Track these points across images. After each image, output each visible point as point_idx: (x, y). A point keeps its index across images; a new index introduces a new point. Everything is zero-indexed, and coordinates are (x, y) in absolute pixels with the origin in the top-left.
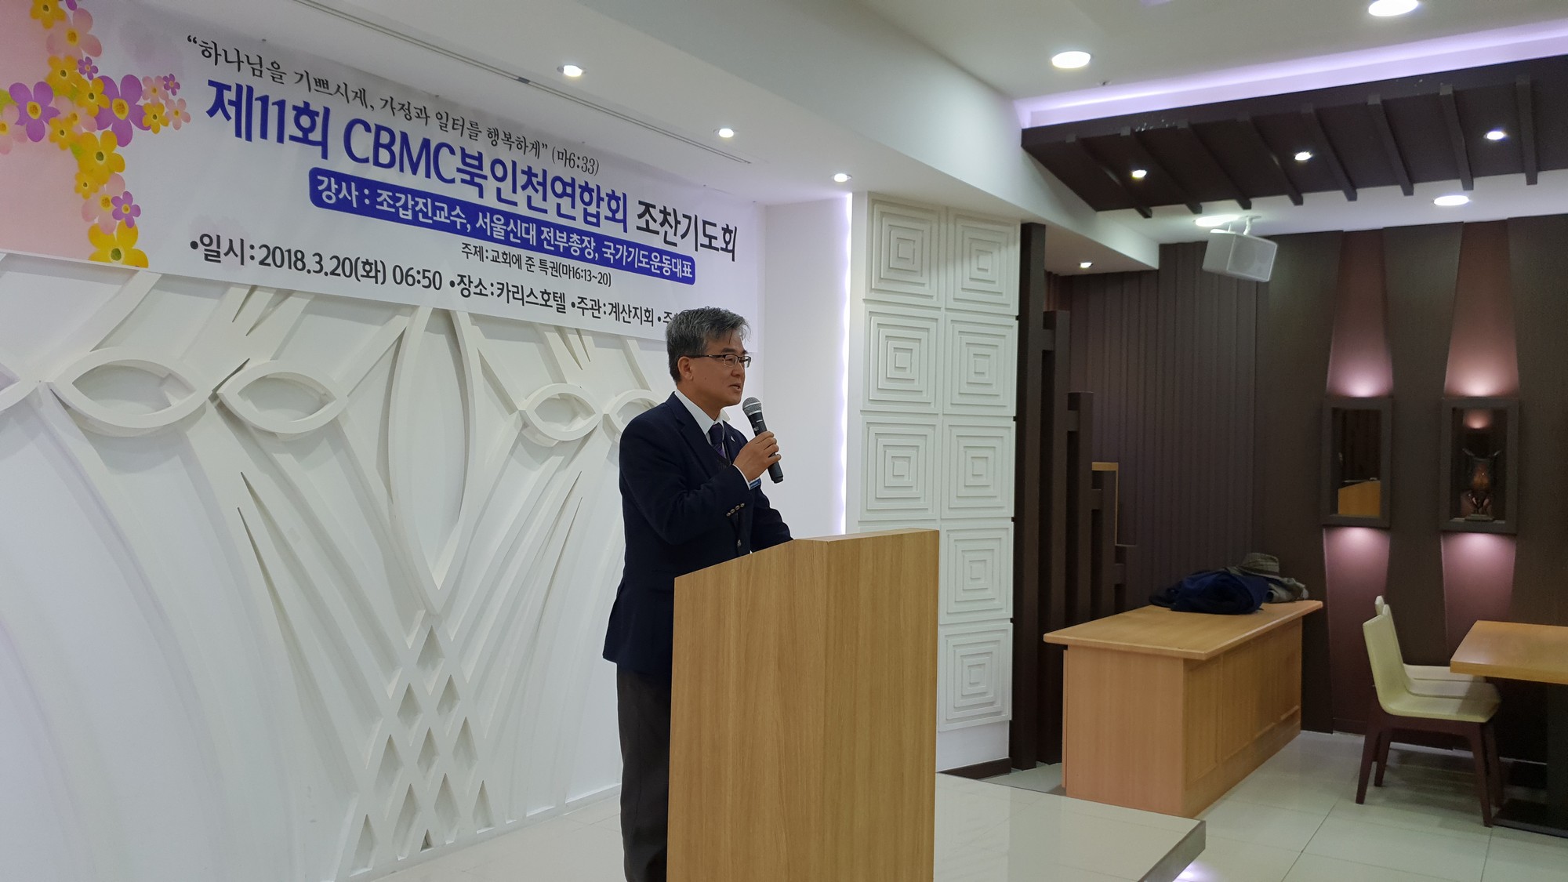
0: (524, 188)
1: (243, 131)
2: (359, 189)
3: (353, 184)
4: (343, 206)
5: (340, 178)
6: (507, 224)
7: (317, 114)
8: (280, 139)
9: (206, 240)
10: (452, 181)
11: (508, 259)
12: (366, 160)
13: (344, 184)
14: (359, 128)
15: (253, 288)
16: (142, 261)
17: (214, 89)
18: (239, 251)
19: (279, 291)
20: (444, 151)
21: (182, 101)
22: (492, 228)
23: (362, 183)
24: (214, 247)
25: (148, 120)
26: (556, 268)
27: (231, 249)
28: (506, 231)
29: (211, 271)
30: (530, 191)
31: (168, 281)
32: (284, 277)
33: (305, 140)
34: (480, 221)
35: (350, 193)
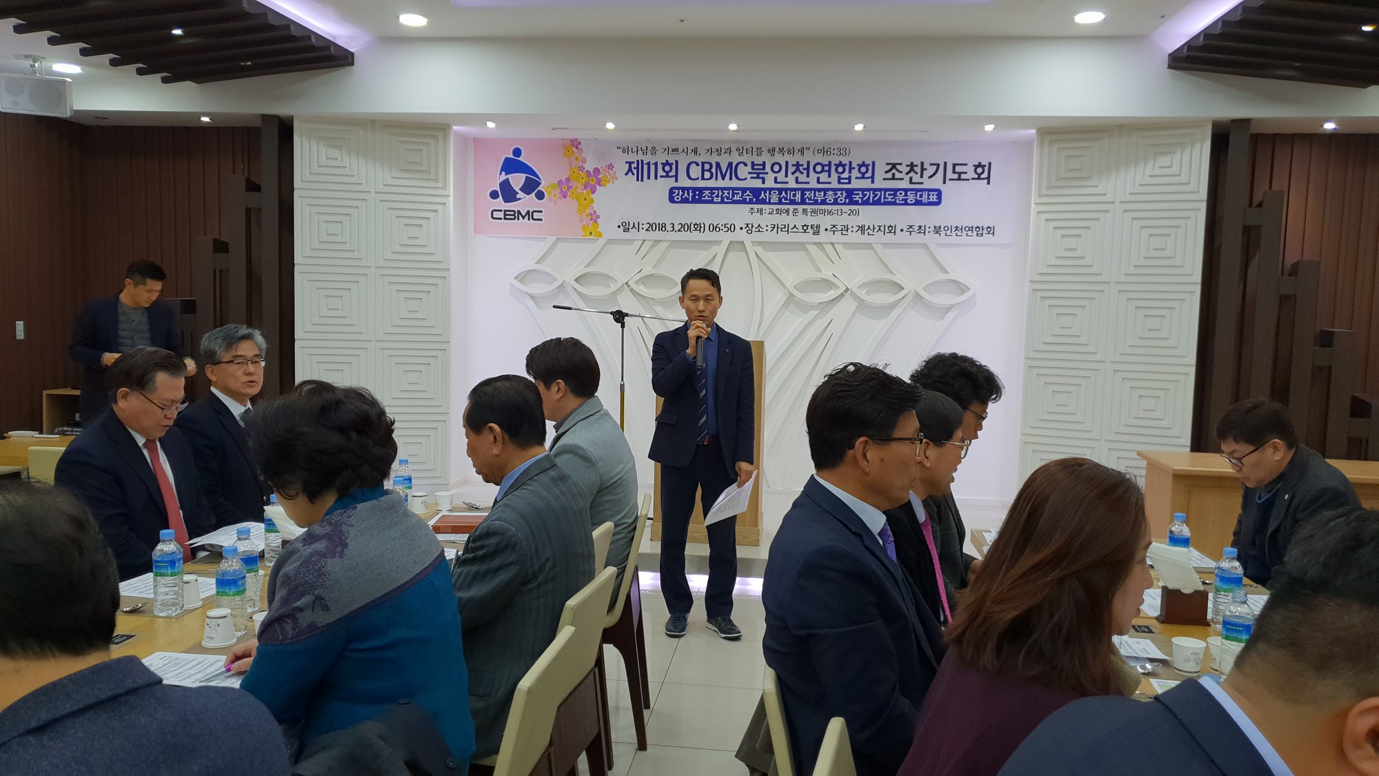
0: (793, 173)
1: (640, 178)
2: (694, 193)
3: (691, 191)
4: (685, 201)
5: (684, 189)
6: (780, 193)
7: (673, 164)
8: (656, 178)
9: (624, 224)
10: (746, 179)
11: (779, 212)
12: (698, 179)
13: (686, 192)
14: (693, 165)
15: (644, 241)
16: (600, 235)
17: (628, 165)
18: (637, 227)
19: (655, 241)
20: (741, 166)
21: (615, 172)
22: (770, 198)
23: (694, 190)
24: (627, 226)
25: (603, 182)
26: (814, 212)
27: (634, 226)
28: (779, 198)
29: (627, 236)
30: (798, 174)
31: (610, 241)
32: (657, 235)
33: (667, 176)
34: (763, 195)
35: (688, 195)
